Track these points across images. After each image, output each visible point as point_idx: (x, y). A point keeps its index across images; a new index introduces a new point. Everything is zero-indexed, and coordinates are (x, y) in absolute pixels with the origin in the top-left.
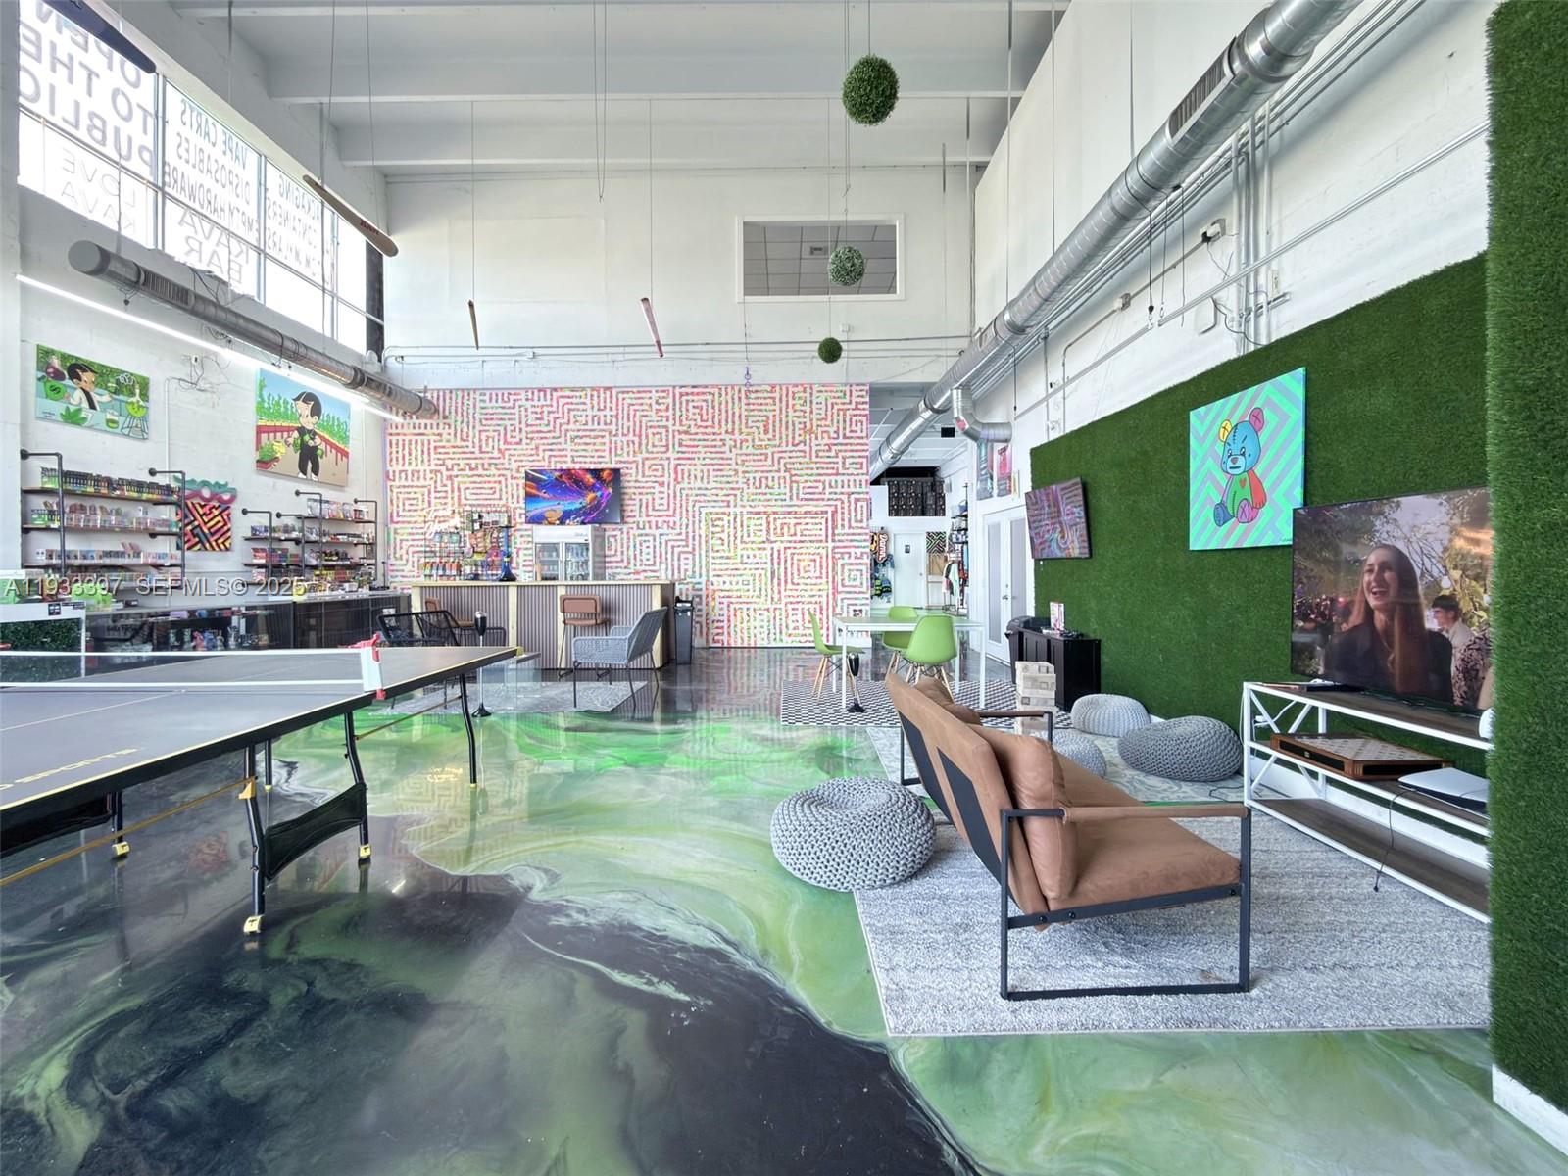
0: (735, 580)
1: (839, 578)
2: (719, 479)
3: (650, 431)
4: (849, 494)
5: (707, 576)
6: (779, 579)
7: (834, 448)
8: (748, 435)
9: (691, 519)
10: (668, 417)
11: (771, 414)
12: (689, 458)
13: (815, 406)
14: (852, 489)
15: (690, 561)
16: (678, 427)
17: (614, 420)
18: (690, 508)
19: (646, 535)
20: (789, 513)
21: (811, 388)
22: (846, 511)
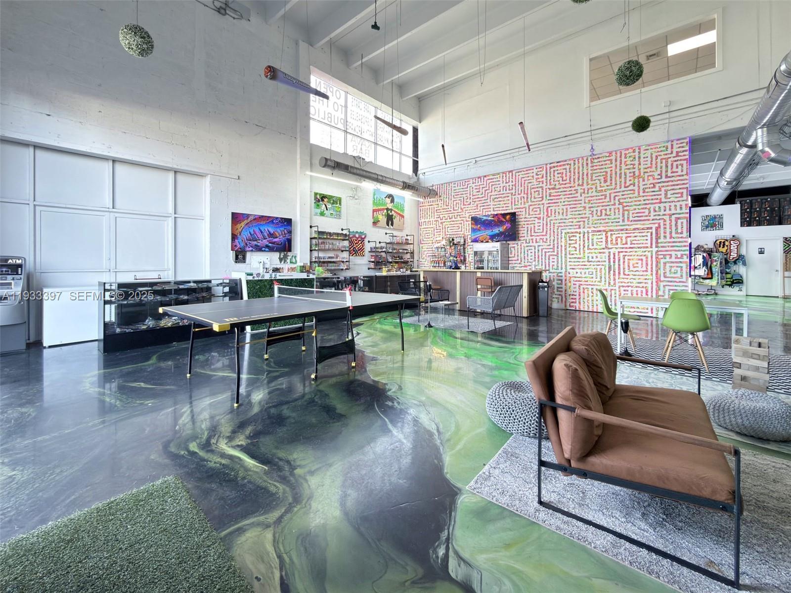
0: (583, 271)
1: (661, 272)
2: (573, 213)
3: (533, 190)
4: (670, 215)
5: (566, 269)
6: (614, 272)
7: (657, 185)
8: (593, 184)
9: (556, 236)
10: (543, 181)
11: (609, 170)
12: (555, 203)
13: (642, 160)
14: (673, 211)
15: (555, 260)
16: (549, 186)
17: (514, 187)
18: (556, 231)
19: (531, 246)
20: (622, 230)
21: (639, 149)
22: (668, 226)
